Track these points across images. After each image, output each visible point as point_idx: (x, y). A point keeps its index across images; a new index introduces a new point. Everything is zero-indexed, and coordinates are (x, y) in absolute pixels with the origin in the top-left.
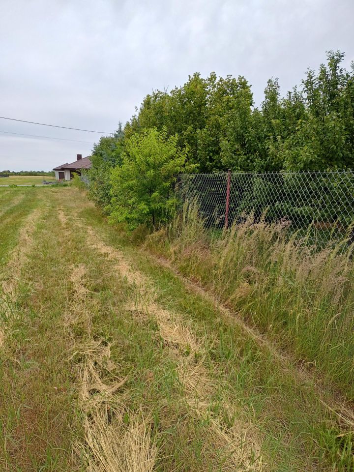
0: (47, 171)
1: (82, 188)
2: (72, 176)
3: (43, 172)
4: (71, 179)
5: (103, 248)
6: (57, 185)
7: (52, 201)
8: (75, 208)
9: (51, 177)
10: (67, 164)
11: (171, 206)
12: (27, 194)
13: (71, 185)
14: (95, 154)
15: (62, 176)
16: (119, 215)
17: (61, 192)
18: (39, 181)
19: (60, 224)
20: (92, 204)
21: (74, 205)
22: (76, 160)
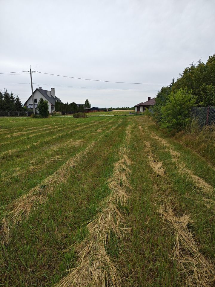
0: (130, 107)
1: (149, 116)
2: (144, 110)
3: (129, 108)
4: (144, 111)
5: (157, 138)
6: (137, 114)
7: (135, 122)
8: (146, 125)
9: (133, 110)
10: (142, 103)
11: (187, 121)
12: (123, 119)
13: (144, 114)
14: (158, 97)
15: (139, 110)
16: (165, 125)
17: (139, 118)
18: (127, 113)
19: (140, 130)
20: (154, 123)
21: (145, 124)
22: (147, 101)
